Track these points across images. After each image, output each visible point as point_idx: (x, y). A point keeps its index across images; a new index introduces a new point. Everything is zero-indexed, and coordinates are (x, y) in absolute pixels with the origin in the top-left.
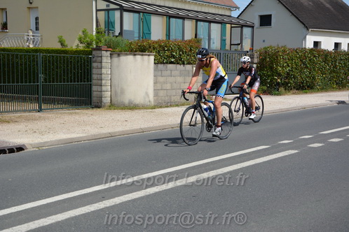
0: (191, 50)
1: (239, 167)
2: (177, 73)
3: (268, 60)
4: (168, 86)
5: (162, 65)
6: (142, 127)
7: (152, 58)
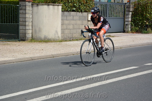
0: (87, 2)
1: (117, 80)
2: (77, 18)
3: (140, 9)
4: (71, 27)
5: (67, 12)
6: (53, 53)
7: (60, 7)
